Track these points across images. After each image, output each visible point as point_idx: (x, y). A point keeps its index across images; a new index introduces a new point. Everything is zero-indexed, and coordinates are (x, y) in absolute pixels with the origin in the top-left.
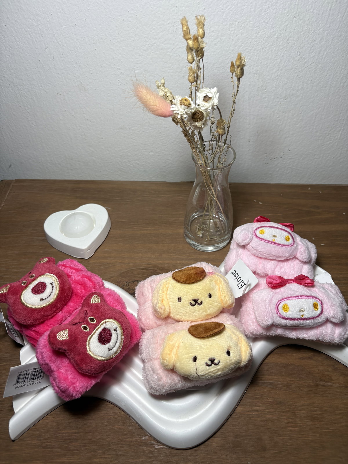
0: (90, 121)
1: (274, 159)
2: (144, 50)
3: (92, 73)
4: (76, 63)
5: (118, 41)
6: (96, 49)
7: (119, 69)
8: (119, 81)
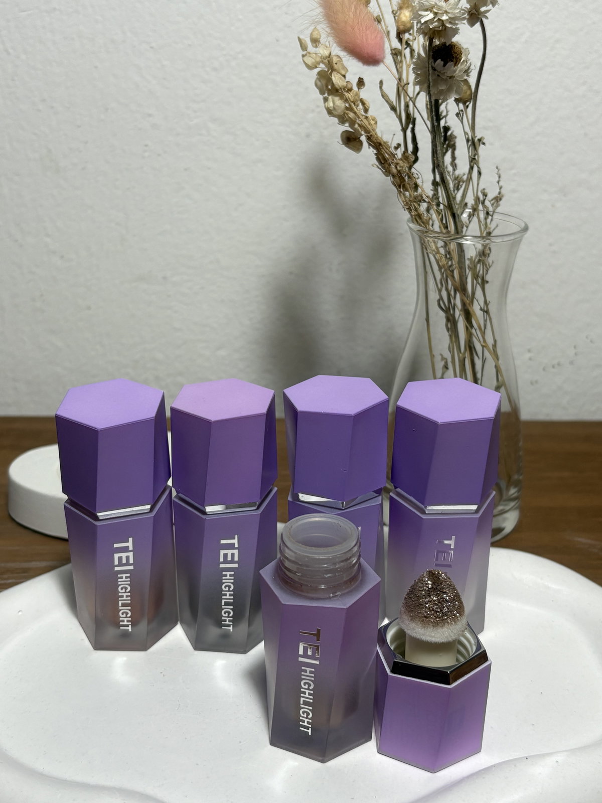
0: (62, 257)
1: (553, 367)
2: (215, 69)
3: (79, 127)
4: (44, 100)
5: (152, 48)
6: (96, 67)
7: (150, 115)
8: (146, 146)
